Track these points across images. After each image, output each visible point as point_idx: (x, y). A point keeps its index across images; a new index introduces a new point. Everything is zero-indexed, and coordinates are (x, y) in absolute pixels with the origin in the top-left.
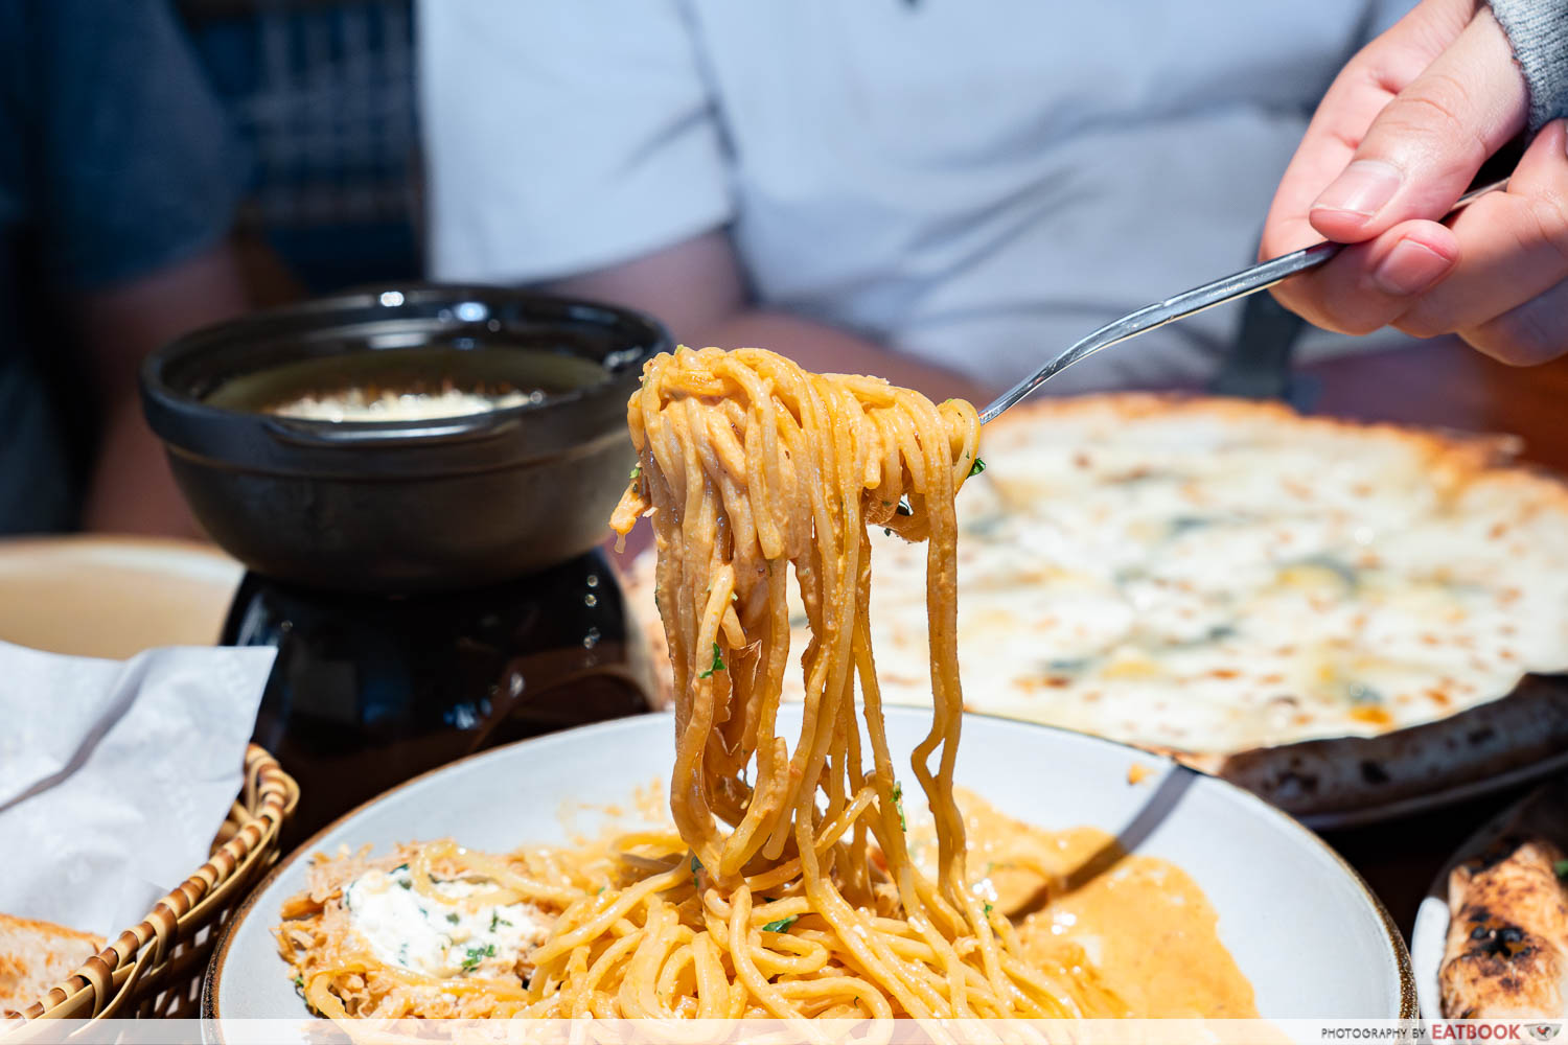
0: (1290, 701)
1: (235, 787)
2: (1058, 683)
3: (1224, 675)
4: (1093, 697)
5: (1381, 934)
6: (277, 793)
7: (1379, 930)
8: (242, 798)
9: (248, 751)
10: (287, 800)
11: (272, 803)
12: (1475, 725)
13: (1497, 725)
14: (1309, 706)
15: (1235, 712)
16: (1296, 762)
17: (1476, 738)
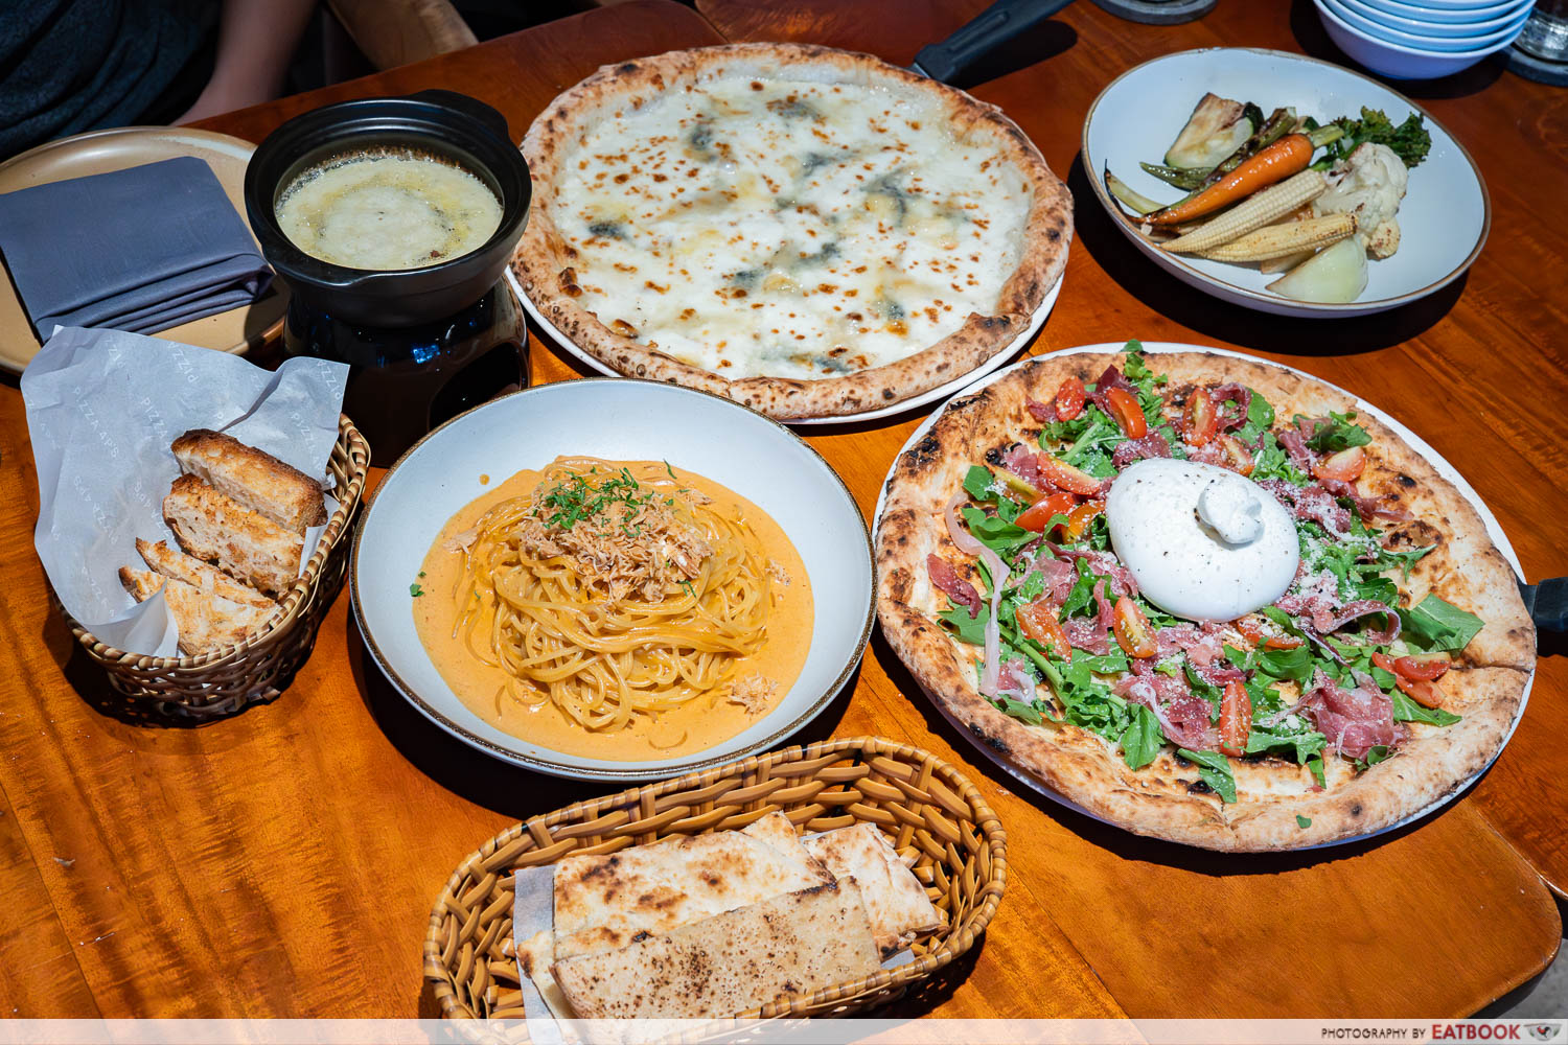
0: (858, 317)
1: (336, 435)
2: (740, 294)
3: (827, 289)
4: (758, 306)
8: (340, 442)
9: (341, 419)
10: (367, 453)
12: (940, 360)
13: (952, 360)
14: (868, 322)
15: (830, 321)
16: (852, 392)
17: (939, 369)
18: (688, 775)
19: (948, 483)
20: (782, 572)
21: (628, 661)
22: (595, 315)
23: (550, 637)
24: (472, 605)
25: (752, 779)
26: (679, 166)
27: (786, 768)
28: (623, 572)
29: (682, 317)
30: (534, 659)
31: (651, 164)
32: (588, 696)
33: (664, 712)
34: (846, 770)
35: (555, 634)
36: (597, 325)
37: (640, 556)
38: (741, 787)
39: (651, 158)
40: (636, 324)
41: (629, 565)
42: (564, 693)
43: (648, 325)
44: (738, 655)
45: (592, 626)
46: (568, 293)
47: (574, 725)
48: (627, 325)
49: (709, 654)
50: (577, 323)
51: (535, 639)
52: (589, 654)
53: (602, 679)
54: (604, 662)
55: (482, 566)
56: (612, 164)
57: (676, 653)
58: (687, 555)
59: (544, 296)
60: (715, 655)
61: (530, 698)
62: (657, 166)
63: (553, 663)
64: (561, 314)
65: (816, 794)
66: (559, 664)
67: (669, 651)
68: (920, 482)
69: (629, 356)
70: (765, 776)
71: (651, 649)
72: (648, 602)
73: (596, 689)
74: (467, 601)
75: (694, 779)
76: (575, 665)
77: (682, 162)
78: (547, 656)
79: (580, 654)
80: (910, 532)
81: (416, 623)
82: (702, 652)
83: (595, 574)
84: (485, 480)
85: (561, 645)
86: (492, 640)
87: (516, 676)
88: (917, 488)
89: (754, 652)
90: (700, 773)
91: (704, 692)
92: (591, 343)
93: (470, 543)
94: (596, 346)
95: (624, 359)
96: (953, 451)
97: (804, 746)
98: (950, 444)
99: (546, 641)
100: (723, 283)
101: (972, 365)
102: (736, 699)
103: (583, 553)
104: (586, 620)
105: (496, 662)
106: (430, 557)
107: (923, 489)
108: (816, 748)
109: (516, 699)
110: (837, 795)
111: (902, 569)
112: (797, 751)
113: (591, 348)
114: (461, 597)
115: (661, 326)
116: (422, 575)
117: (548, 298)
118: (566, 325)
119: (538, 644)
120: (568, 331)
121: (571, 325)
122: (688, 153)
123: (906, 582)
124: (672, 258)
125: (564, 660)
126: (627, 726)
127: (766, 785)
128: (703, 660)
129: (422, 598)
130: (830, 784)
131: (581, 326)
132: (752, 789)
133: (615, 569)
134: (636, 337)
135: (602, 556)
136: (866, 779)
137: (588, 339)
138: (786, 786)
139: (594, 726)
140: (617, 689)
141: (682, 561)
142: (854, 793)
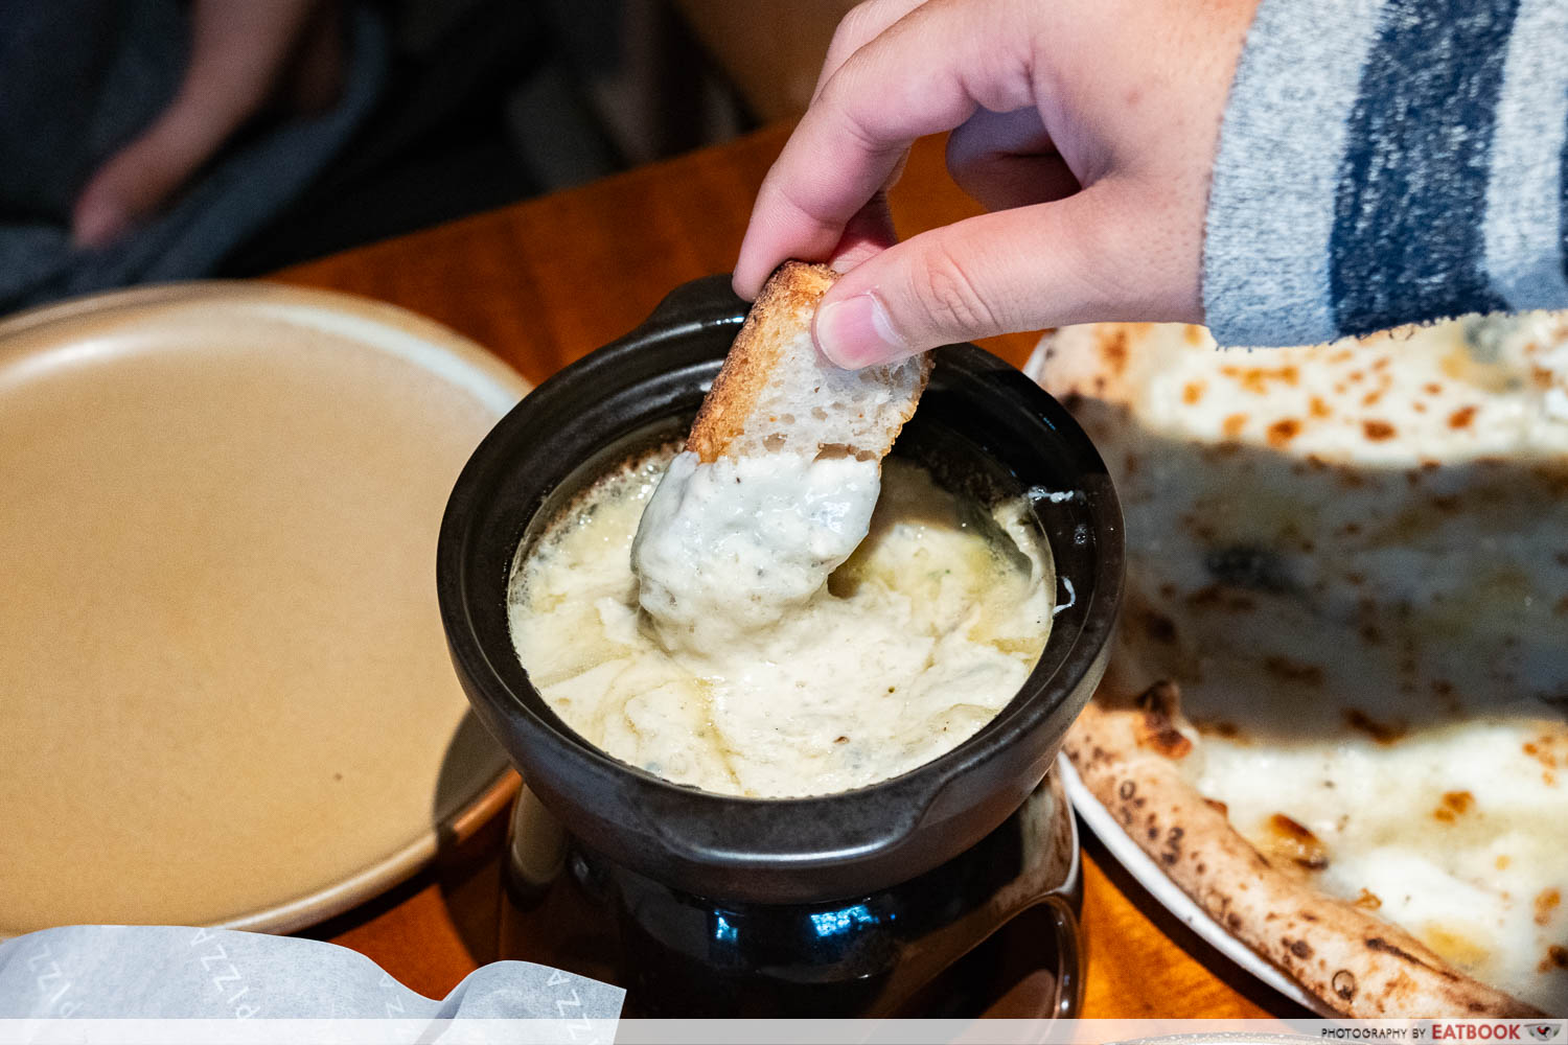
22: (1221, 808)
26: (1426, 399)
29: (1441, 816)
31: (1357, 392)
36: (1233, 840)
39: (1357, 377)
40: (1322, 827)
43: (1353, 829)
46: (1157, 749)
48: (1300, 832)
50: (1178, 833)
56: (1261, 390)
59: (1098, 753)
62: (1371, 399)
64: (1140, 803)
69: (1313, 942)
77: (1434, 389)
92: (1213, 892)
94: (1226, 901)
95: (1301, 950)
113: (1213, 903)
115: (1385, 836)
117: (1108, 759)
118: (1153, 833)
120: (1160, 847)
121: (1164, 836)
122: (1450, 368)
124: (1410, 646)
131: (1189, 843)
134: (1321, 866)
137: (1205, 879)
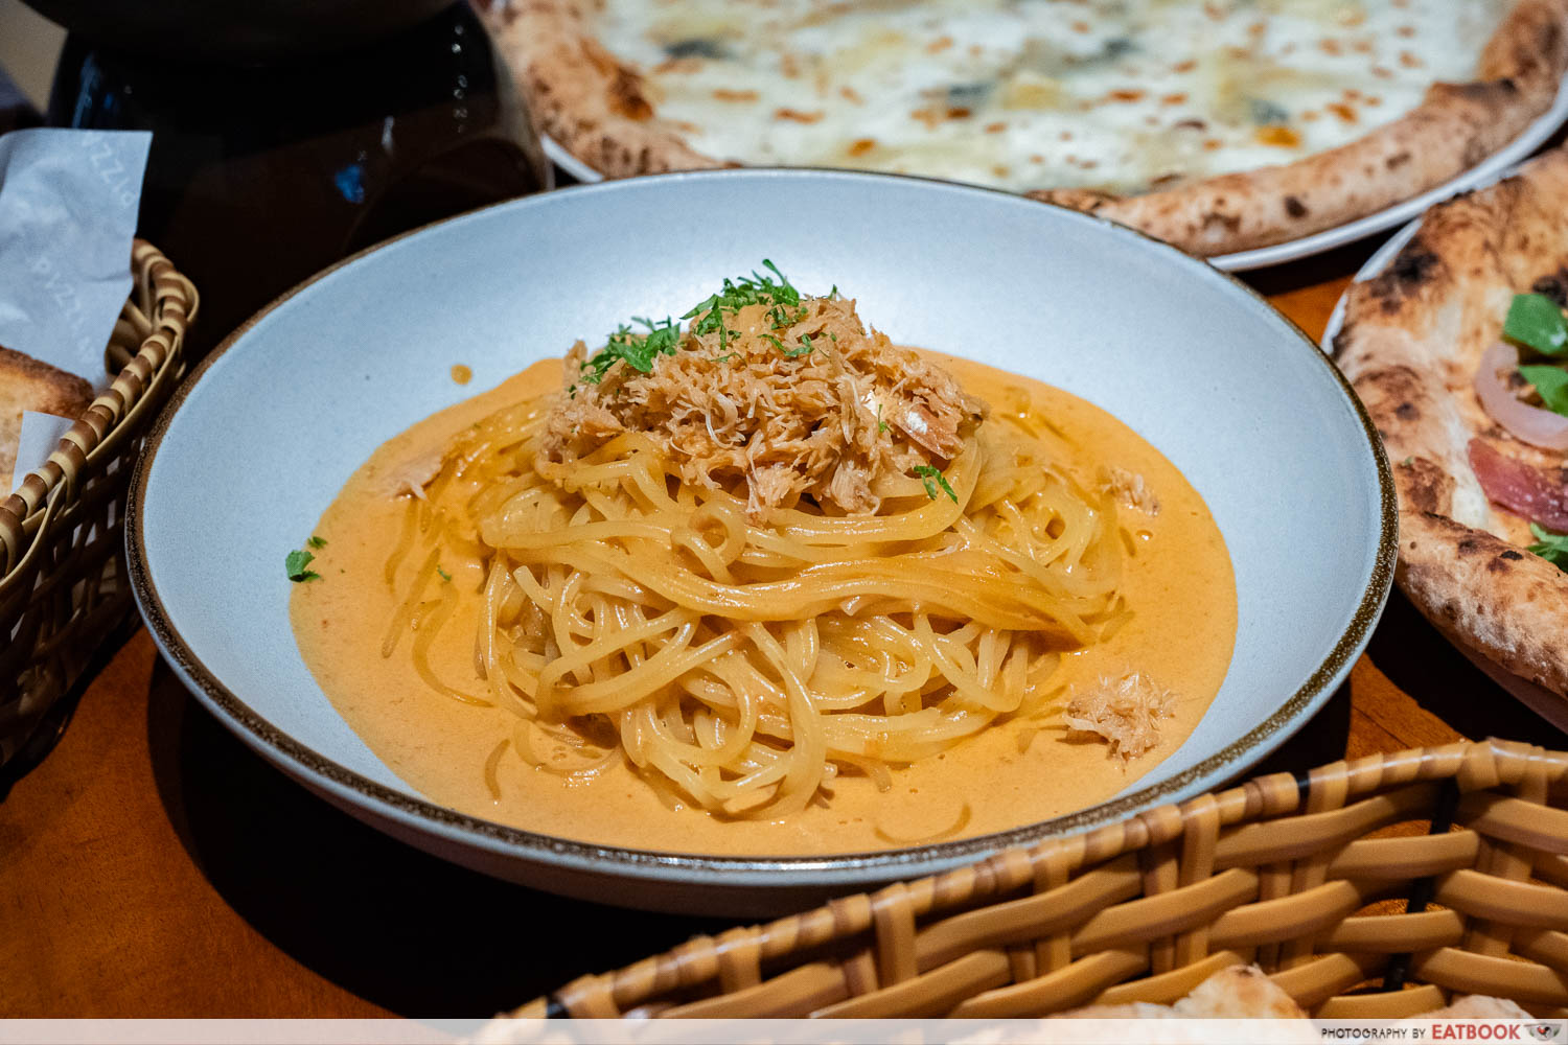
0: (1198, 125)
1: (127, 286)
2: (959, 114)
3: (1126, 97)
4: (996, 129)
5: (1351, 415)
6: (174, 299)
7: (1349, 411)
8: (135, 297)
9: (135, 248)
10: (188, 307)
11: (171, 312)
12: (1391, 148)
13: (1414, 148)
14: (1216, 131)
15: (1141, 139)
16: (1220, 202)
17: (1393, 163)
18: (998, 858)
19: (1469, 329)
20: (1140, 487)
21: (807, 642)
23: (612, 600)
24: (432, 591)
25: (1167, 872)
27: (1256, 837)
28: (779, 444)
29: (853, 153)
30: (575, 659)
32: (711, 733)
33: (903, 766)
34: (1411, 847)
35: (620, 589)
36: (689, 153)
37: (817, 396)
38: (1141, 895)
41: (793, 425)
42: (650, 735)
44: (1068, 643)
45: (714, 557)
46: (627, 115)
47: (680, 806)
49: (1002, 633)
50: (648, 152)
51: (576, 615)
52: (712, 625)
53: (748, 689)
54: (748, 647)
55: (454, 521)
57: (922, 624)
58: (928, 410)
59: (580, 124)
60: (1017, 638)
61: (573, 759)
63: (621, 662)
65: (1336, 918)
66: (637, 660)
67: (905, 619)
68: (1409, 321)
70: (1204, 863)
71: (862, 616)
72: (841, 513)
73: (731, 717)
74: (419, 587)
75: (1017, 862)
76: (676, 659)
78: (604, 647)
79: (687, 629)
80: (1418, 397)
81: (297, 629)
82: (984, 628)
83: (711, 451)
84: (463, 374)
85: (637, 614)
86: (478, 649)
87: (536, 719)
88: (1405, 336)
89: (1105, 639)
90: (1033, 852)
91: (1000, 720)
93: (427, 477)
96: (1467, 266)
97: (1301, 775)
98: (1460, 254)
99: (602, 614)
100: (923, 104)
101: (1454, 163)
102: (1080, 724)
103: (678, 415)
104: (698, 545)
105: (484, 696)
106: (335, 512)
107: (1418, 335)
108: (1333, 777)
109: (535, 764)
110: (1394, 923)
111: (1419, 459)
112: (1283, 787)
114: (404, 583)
116: (317, 543)
117: (586, 126)
119: (583, 626)
123: (1436, 482)
124: (822, 76)
125: (648, 650)
126: (813, 800)
127: (1206, 888)
128: (991, 649)
129: (315, 585)
130: (1375, 889)
132: (1168, 900)
133: (758, 436)
135: (729, 405)
136: (1467, 874)
138: (1256, 897)
139: (732, 807)
140: (787, 711)
141: (915, 422)
142: (1438, 917)
